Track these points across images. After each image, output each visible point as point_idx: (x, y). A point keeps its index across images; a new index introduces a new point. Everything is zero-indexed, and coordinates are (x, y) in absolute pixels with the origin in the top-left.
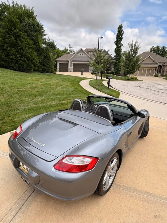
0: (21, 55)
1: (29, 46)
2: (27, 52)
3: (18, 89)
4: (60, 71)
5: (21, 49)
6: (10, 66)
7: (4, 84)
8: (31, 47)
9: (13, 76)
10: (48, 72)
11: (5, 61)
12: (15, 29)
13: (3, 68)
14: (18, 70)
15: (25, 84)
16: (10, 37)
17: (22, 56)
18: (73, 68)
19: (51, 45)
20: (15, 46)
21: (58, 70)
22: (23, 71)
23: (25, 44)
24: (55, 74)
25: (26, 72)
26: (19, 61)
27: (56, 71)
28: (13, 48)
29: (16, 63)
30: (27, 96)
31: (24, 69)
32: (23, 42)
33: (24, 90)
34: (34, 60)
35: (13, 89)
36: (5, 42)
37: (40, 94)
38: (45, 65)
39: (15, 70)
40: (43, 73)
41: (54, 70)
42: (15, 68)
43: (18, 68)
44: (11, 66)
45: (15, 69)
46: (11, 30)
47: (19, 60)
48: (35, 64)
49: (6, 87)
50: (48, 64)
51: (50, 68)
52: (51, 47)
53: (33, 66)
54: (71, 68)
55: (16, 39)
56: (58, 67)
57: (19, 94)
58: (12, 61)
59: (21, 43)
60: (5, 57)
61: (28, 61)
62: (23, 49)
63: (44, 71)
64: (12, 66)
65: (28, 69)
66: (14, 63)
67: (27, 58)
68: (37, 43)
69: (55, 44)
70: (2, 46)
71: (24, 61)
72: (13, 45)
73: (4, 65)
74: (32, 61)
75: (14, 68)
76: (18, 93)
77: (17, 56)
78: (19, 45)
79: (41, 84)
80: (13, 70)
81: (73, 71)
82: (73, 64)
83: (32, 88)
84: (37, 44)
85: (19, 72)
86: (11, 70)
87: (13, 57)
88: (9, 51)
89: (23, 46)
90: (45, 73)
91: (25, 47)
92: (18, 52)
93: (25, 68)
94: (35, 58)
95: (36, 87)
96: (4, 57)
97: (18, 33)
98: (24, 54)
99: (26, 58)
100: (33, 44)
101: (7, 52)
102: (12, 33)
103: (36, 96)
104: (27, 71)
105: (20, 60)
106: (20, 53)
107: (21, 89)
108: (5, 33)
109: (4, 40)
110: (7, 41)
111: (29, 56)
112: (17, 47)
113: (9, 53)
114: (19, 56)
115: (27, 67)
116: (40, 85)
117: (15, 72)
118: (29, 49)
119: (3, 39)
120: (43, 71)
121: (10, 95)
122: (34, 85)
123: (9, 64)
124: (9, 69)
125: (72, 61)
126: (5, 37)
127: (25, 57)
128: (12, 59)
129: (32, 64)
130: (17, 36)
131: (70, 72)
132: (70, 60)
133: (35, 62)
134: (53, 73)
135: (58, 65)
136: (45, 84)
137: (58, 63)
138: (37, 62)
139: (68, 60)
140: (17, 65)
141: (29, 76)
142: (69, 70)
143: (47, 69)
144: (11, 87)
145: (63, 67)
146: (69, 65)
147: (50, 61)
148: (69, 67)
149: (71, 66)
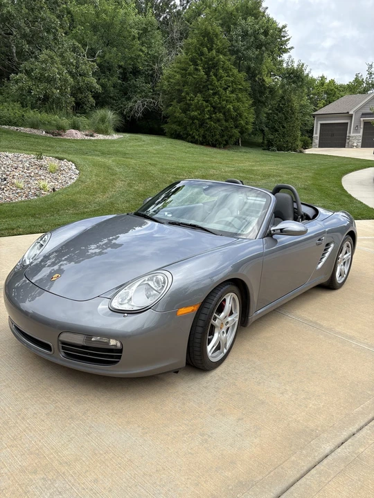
0: (212, 109)
1: (235, 86)
2: (227, 101)
4: (321, 146)
5: (214, 94)
6: (187, 134)
7: (154, 165)
8: (240, 87)
9: (184, 154)
10: (280, 149)
11: (180, 123)
12: (210, 50)
13: (174, 138)
14: (202, 144)
15: (195, 168)
16: (197, 70)
17: (215, 109)
18: (361, 134)
19: (292, 76)
20: (203, 88)
21: (316, 141)
22: (214, 145)
23: (226, 81)
24: (301, 152)
25: (220, 148)
26: (207, 121)
27: (307, 145)
28: (198, 95)
29: (201, 125)
31: (216, 140)
32: (221, 77)
34: (241, 117)
36: (185, 83)
38: (277, 131)
39: (194, 142)
40: (268, 149)
41: (299, 143)
42: (196, 137)
43: (204, 137)
44: (190, 135)
45: (197, 140)
46: (202, 54)
47: (208, 118)
48: (242, 127)
49: (155, 171)
50: (284, 127)
51: (287, 139)
52: (294, 82)
53: (236, 131)
54: (356, 135)
55: (207, 74)
56: (316, 135)
58: (193, 123)
59: (218, 81)
60: (181, 113)
61: (226, 121)
62: (219, 95)
63: (272, 145)
64: (191, 133)
65: (225, 140)
66: (196, 126)
67: (226, 113)
68: (258, 76)
69: (306, 72)
70: (179, 90)
71: (219, 120)
72: (200, 88)
73: (176, 131)
74: (235, 120)
75: (194, 137)
77: (204, 111)
78: (212, 85)
80: (192, 142)
81: (360, 144)
82: (366, 123)
84: (257, 79)
85: (202, 147)
86: (188, 142)
87: (196, 113)
88: (190, 100)
89: (221, 87)
90: (273, 150)
91: (225, 89)
92: (207, 101)
93: (218, 137)
94: (245, 114)
96: (178, 114)
97: (214, 58)
98: (219, 106)
99: (224, 114)
100: (245, 81)
101: (187, 104)
102: (201, 60)
104: (222, 146)
105: (210, 118)
106: (211, 104)
108: (188, 63)
109: (184, 79)
110: (190, 79)
111: (229, 110)
112: (208, 89)
113: (189, 105)
114: (208, 111)
115: (223, 136)
117: (195, 146)
118: (232, 92)
119: (182, 77)
120: (268, 146)
121: (156, 183)
123: (185, 128)
124: (184, 140)
125: (363, 114)
126: (186, 71)
127: (220, 112)
128: (193, 118)
129: (236, 127)
130: (212, 66)
131: (352, 147)
132: (356, 112)
133: (242, 122)
134: (295, 150)
135: (317, 127)
136: (239, 171)
137: (317, 123)
138: (247, 123)
139: (348, 113)
140: (202, 131)
141: (219, 156)
142: (347, 141)
143: (280, 141)
144: (163, 171)
145: (333, 135)
146: (351, 126)
147: (291, 118)
148: (350, 133)
149: (356, 130)
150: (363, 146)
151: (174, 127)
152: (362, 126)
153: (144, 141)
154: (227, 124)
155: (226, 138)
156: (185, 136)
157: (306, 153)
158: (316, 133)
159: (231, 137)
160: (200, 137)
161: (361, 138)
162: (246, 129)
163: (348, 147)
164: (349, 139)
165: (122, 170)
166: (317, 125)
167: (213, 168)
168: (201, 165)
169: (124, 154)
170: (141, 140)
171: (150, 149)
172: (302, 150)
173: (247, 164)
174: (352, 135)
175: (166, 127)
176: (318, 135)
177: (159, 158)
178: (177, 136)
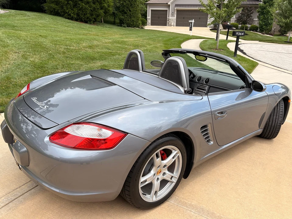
3: (66, 47)
4: (152, 24)
6: (64, 12)
7: (45, 37)
9: (66, 28)
10: (129, 26)
14: (76, 20)
15: (81, 40)
18: (175, 18)
21: (149, 21)
22: (86, 21)
24: (142, 28)
25: (91, 24)
27: (144, 23)
30: (78, 59)
31: (87, 18)
33: (77, 48)
35: (57, 46)
37: (102, 57)
38: (125, 13)
39: (72, 19)
40: (121, 26)
41: (140, 22)
42: (72, 15)
43: (78, 15)
44: (66, 13)
45: (73, 17)
48: (106, 9)
49: (47, 42)
50: (130, 11)
51: (133, 19)
53: (102, 12)
54: (172, 18)
56: (149, 17)
57: (66, 55)
58: (68, 3)
61: (94, 3)
63: (124, 23)
64: (67, 11)
65: (94, 18)
66: (71, 6)
73: (54, 9)
74: (100, 3)
75: (70, 15)
76: (64, 53)
79: (107, 41)
80: (68, 19)
81: (175, 24)
82: (178, 11)
83: (90, 47)
85: (78, 22)
86: (66, 18)
90: (124, 27)
93: (88, 15)
95: (97, 46)
103: (93, 59)
104: (92, 22)
107: (71, 48)
115: (92, 15)
116: (106, 43)
117: (72, 21)
120: (121, 24)
121: (50, 54)
122: (95, 43)
123: (62, 7)
124: (62, 17)
125: (176, 5)
129: (101, 9)
131: (171, 25)
132: (172, 3)
133: (105, 5)
134: (138, 27)
135: (149, 12)
136: (116, 42)
137: (149, 10)
138: (109, 6)
139: (167, 4)
140: (76, 10)
141: (93, 30)
142: (168, 22)
143: (128, 20)
144: (55, 43)
145: (159, 18)
146: (169, 12)
147: (134, 4)
148: (169, 16)
149: (173, 15)
150: (177, 25)
151: (53, 5)
152: (176, 13)
153: (28, 16)
154: (94, 6)
155: (94, 16)
156: (63, 13)
157: (146, 29)
158: (149, 16)
159: (98, 16)
160: (74, 15)
161: (175, 20)
162: (108, 10)
163: (169, 26)
164: (168, 20)
165: (13, 42)
166: (149, 11)
167: (95, 39)
168: (84, 37)
169: (13, 27)
170: (25, 15)
171: (36, 23)
172: (143, 26)
173: (117, 36)
174: (170, 18)
175: (46, 6)
176: (150, 17)
177: (46, 30)
178: (56, 13)
